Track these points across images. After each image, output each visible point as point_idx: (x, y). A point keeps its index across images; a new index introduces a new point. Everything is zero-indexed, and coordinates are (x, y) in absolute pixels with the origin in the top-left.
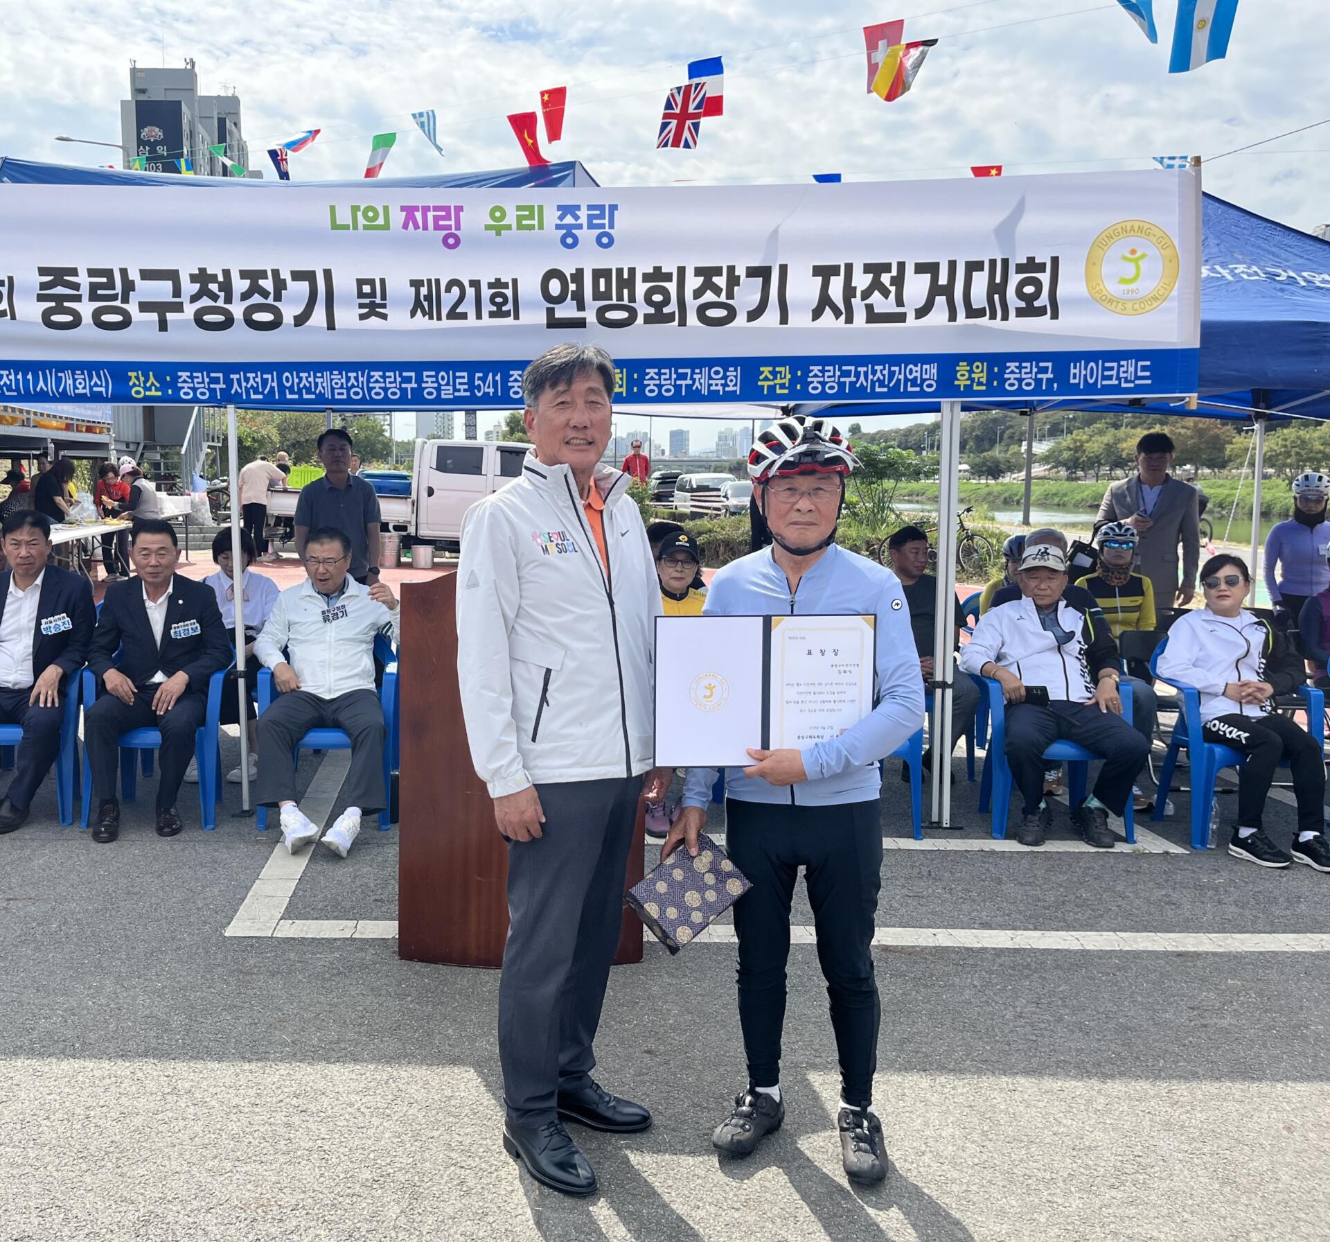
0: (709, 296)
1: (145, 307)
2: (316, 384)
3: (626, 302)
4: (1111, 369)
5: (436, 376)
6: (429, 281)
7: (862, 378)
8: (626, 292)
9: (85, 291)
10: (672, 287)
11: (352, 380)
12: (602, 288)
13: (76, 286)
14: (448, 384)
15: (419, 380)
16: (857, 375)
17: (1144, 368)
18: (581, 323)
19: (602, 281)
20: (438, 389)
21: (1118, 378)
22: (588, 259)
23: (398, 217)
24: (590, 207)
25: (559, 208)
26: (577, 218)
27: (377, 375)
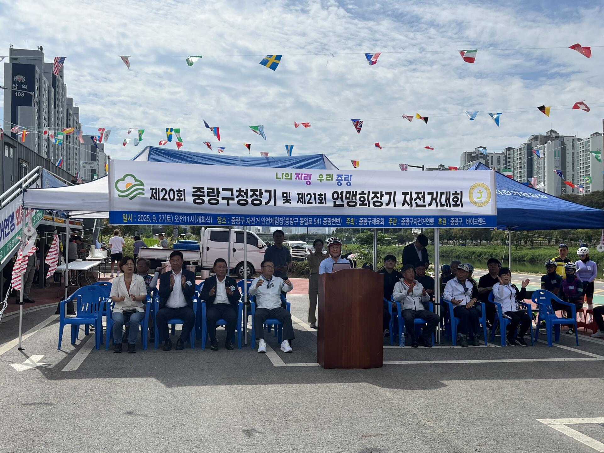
0: (375, 199)
1: (223, 199)
2: (270, 221)
3: (354, 200)
4: (476, 220)
5: (304, 219)
6: (302, 193)
7: (415, 222)
8: (354, 197)
9: (206, 193)
10: (366, 196)
11: (281, 220)
12: (348, 196)
13: (203, 192)
14: (307, 221)
15: (299, 220)
16: (414, 221)
17: (484, 220)
18: (343, 205)
19: (348, 194)
20: (304, 223)
21: (478, 223)
22: (344, 189)
23: (294, 176)
24: (345, 175)
25: (337, 175)
26: (342, 178)
27: (287, 218)
